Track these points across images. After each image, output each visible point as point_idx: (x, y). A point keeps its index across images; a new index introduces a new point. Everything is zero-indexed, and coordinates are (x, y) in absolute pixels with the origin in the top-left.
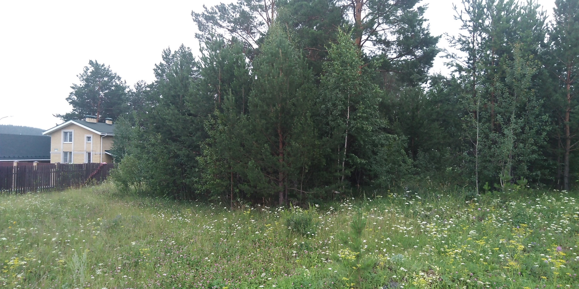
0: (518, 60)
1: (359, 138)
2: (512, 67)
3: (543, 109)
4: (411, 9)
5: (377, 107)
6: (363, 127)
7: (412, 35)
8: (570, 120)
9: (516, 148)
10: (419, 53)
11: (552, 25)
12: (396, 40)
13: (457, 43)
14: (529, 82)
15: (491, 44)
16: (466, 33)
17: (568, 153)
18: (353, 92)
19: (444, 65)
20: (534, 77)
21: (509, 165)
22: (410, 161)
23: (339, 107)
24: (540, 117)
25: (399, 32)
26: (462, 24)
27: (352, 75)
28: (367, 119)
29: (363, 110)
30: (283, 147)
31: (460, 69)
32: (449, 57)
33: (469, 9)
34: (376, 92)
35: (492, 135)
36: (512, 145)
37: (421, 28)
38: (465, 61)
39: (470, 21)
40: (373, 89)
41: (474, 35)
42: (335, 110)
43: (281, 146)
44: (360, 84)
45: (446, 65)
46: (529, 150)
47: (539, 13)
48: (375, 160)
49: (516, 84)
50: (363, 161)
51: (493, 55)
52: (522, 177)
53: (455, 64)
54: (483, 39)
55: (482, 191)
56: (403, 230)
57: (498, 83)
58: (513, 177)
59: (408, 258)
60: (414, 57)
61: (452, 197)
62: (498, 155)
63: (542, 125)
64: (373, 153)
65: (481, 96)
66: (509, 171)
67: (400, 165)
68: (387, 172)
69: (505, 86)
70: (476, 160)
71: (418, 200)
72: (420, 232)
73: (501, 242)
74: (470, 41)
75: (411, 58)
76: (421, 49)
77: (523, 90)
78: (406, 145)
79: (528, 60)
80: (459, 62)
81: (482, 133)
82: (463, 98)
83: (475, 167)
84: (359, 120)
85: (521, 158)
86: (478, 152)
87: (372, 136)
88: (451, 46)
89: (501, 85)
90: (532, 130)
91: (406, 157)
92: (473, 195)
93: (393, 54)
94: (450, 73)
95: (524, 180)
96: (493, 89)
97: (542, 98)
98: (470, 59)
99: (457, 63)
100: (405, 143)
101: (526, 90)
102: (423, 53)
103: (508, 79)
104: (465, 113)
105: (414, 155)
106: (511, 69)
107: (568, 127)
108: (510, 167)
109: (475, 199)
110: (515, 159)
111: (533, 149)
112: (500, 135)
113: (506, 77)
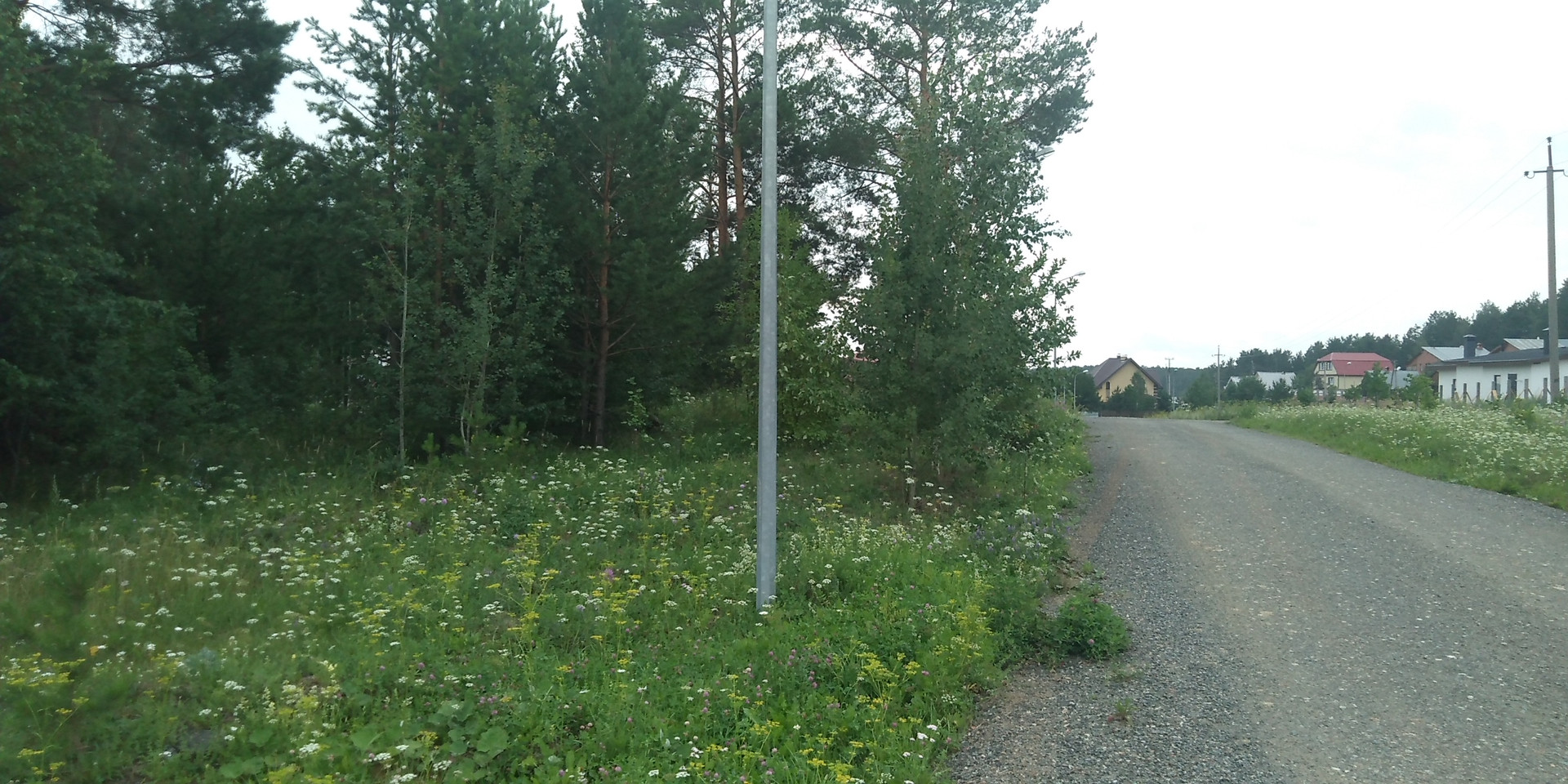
0: (504, 128)
1: (26, 308)
2: (490, 142)
3: (556, 255)
5: (95, 209)
6: (40, 272)
8: (609, 285)
9: (496, 346)
10: (226, 62)
11: (575, 54)
12: (150, 7)
13: (345, 56)
14: (528, 185)
15: (438, 76)
16: (369, 31)
17: (603, 361)
19: (310, 110)
20: (539, 174)
21: (483, 386)
22: (205, 381)
24: (550, 273)
28: (54, 244)
29: (40, 215)
31: (353, 127)
32: (323, 89)
34: (88, 160)
35: (440, 312)
36: (488, 338)
38: (367, 108)
40: (77, 150)
41: (391, 40)
44: (26, 130)
45: (315, 112)
46: (524, 352)
47: (545, 21)
48: (85, 378)
49: (499, 185)
50: (41, 382)
51: (441, 105)
52: (513, 418)
53: (340, 112)
54: (415, 56)
55: (418, 456)
56: (207, 581)
57: (457, 177)
58: (491, 418)
59: (240, 654)
60: (210, 72)
61: (341, 476)
62: (455, 364)
63: (554, 294)
64: (78, 358)
65: (415, 207)
66: (480, 403)
67: (174, 395)
68: (129, 414)
69: (474, 187)
70: (401, 377)
71: (241, 493)
72: (257, 582)
73: (479, 575)
74: (383, 55)
75: (200, 74)
76: (234, 51)
77: (514, 204)
78: (191, 334)
79: (525, 130)
80: (351, 109)
81: (416, 306)
82: (366, 207)
83: (398, 395)
84: (23, 247)
85: (509, 371)
86: (407, 354)
87: (74, 303)
88: (329, 61)
89: (463, 184)
90: (533, 304)
91: (193, 371)
92: (394, 468)
93: (139, 53)
94: (325, 134)
95: (517, 425)
96: (445, 192)
97: (556, 227)
98: (380, 105)
99: (345, 110)
100: (188, 328)
101: (520, 204)
102: (242, 64)
103: (480, 171)
104: (373, 250)
105: (216, 362)
106: (488, 146)
107: (605, 300)
108: (482, 393)
109: (407, 477)
110: (494, 374)
111: (534, 349)
112: (460, 311)
113: (475, 166)
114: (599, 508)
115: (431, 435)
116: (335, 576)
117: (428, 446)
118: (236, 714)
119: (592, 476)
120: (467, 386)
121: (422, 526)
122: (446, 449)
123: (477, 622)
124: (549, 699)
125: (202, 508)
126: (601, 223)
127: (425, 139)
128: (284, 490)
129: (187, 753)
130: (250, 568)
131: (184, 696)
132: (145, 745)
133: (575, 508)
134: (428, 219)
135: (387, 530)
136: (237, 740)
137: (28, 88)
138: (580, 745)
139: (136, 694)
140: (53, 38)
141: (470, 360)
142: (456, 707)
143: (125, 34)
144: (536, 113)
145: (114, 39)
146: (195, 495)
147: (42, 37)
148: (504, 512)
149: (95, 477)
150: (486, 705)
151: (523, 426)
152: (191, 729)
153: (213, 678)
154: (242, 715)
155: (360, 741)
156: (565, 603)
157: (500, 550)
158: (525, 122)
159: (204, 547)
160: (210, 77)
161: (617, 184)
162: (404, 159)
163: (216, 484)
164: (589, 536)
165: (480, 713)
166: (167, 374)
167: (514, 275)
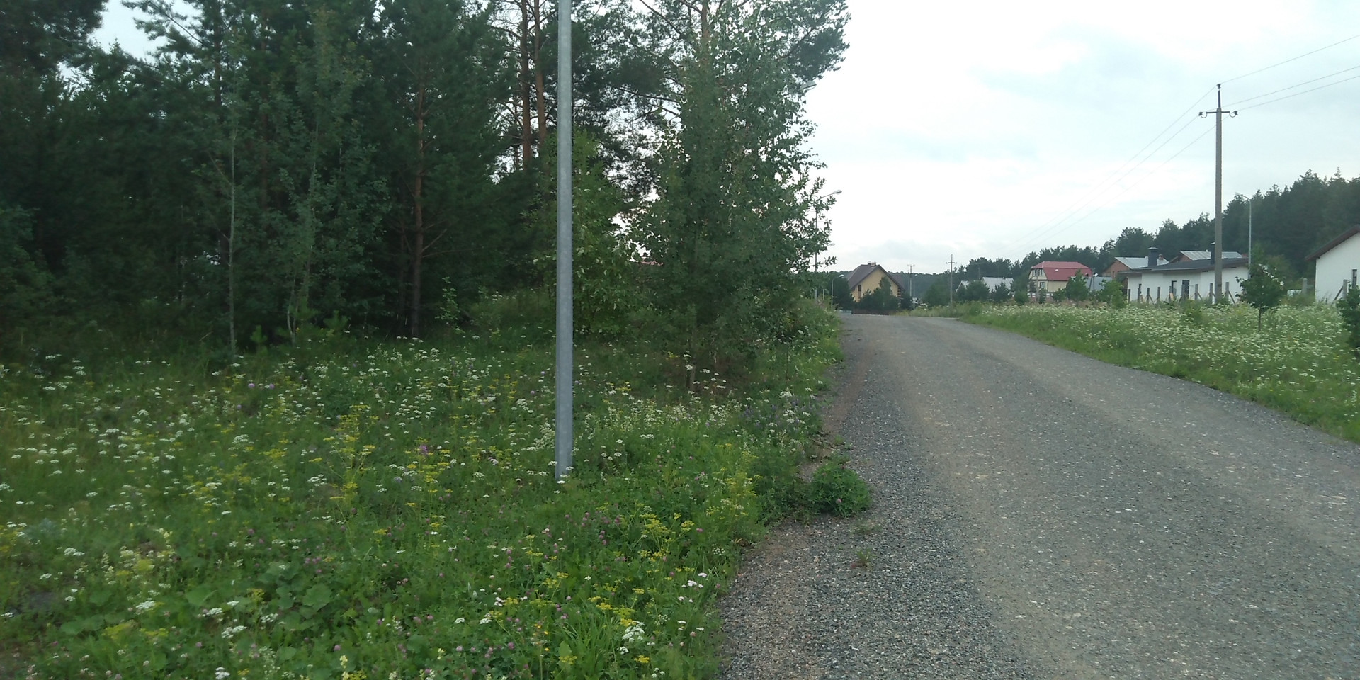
0: (324, 49)
2: (310, 62)
3: (374, 167)
8: (423, 194)
9: (319, 248)
14: (347, 102)
17: (418, 263)
19: (138, 27)
20: (358, 93)
21: (307, 284)
22: (42, 278)
24: (368, 182)
31: (180, 45)
32: (150, 8)
35: (266, 216)
36: (312, 241)
38: (193, 27)
45: (143, 30)
46: (347, 254)
49: (320, 102)
51: (264, 27)
52: (336, 312)
53: (168, 30)
55: (247, 346)
56: (47, 459)
57: (280, 94)
58: (315, 312)
59: (80, 524)
61: (175, 364)
62: (282, 263)
63: (373, 201)
65: (240, 120)
66: (305, 299)
67: (12, 290)
69: (296, 102)
70: (231, 275)
71: (79, 379)
72: (95, 459)
73: (304, 452)
77: (334, 120)
78: (27, 233)
79: (343, 53)
80: (178, 28)
81: (243, 211)
82: (194, 119)
83: (228, 291)
85: (332, 270)
86: (235, 254)
89: (286, 100)
90: (352, 211)
91: (30, 268)
92: (225, 356)
94: (154, 50)
95: (340, 318)
96: (268, 107)
97: (374, 142)
98: (206, 25)
99: (172, 29)
100: (24, 228)
101: (340, 120)
103: (302, 89)
104: (202, 159)
105: (54, 261)
106: (309, 65)
107: (419, 208)
108: (307, 290)
109: (237, 365)
110: (318, 273)
111: (356, 252)
112: (285, 216)
113: (297, 84)
114: (414, 391)
115: (259, 328)
116: (170, 454)
117: (257, 337)
118: (76, 577)
119: (408, 364)
120: (292, 284)
121: (252, 408)
122: (273, 340)
123: (302, 492)
124: (368, 559)
125: (42, 393)
126: (415, 138)
127: (250, 58)
128: (121, 377)
129: (29, 613)
130: (88, 446)
131: (25, 563)
133: (393, 393)
134: (252, 132)
135: (219, 413)
136: (77, 601)
138: (397, 598)
141: (295, 260)
142: (283, 567)
144: (354, 37)
146: (35, 382)
148: (328, 396)
150: (310, 566)
151: (345, 319)
152: (32, 592)
153: (54, 546)
154: (82, 578)
155: (194, 598)
156: (384, 475)
157: (324, 429)
158: (344, 44)
159: (42, 429)
161: (429, 104)
162: (229, 75)
163: (55, 372)
164: (406, 417)
165: (306, 572)
167: (335, 184)
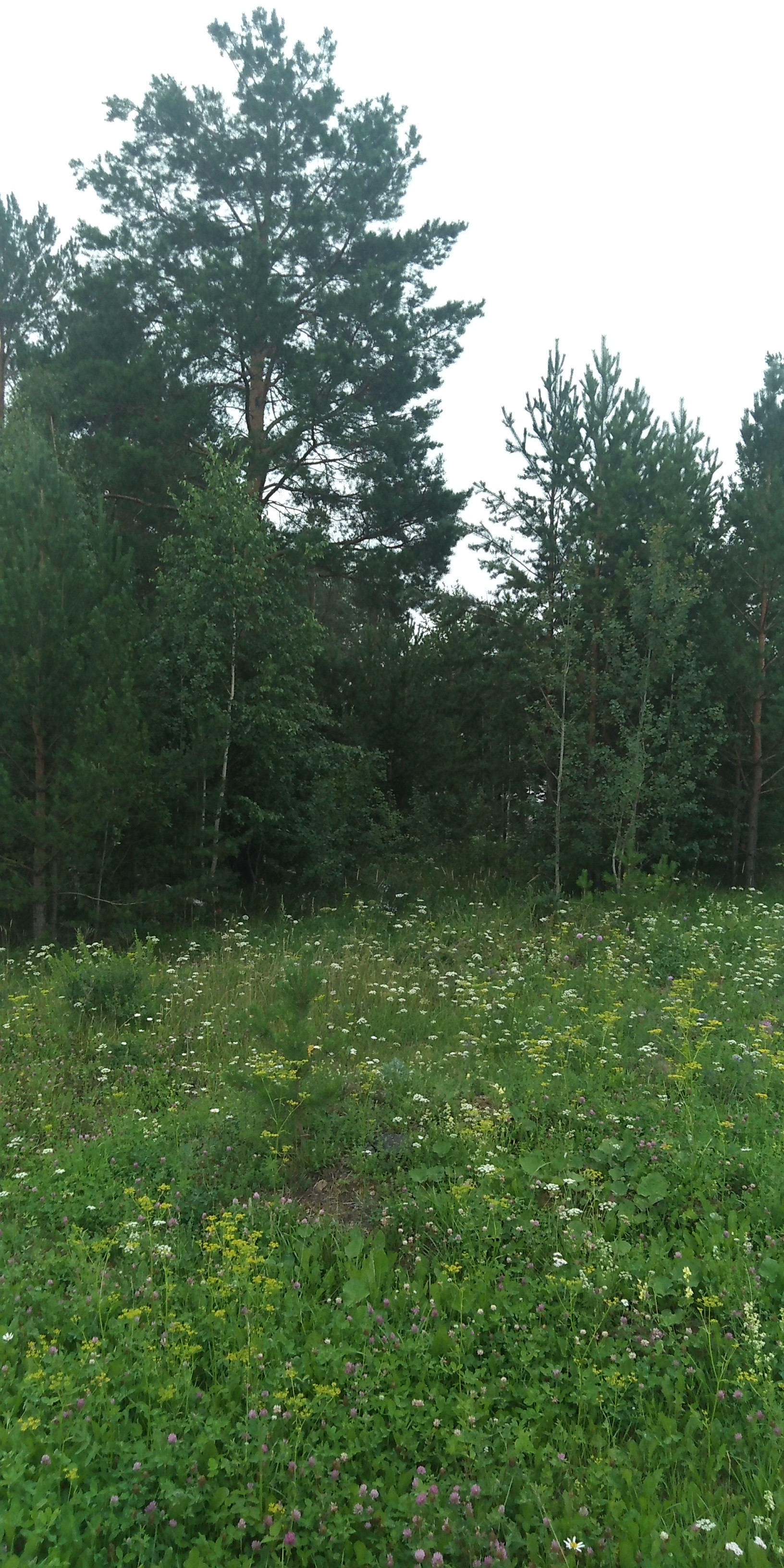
0: (660, 567)
1: (263, 755)
2: (646, 583)
3: (709, 691)
4: (397, 414)
5: (312, 670)
6: (274, 725)
7: (397, 484)
8: (764, 720)
9: (648, 786)
10: (413, 531)
11: (733, 485)
12: (355, 492)
13: (512, 514)
14: (682, 623)
15: (596, 523)
16: (534, 489)
17: (756, 800)
18: (249, 626)
19: (482, 568)
20: (693, 611)
21: (634, 826)
22: (393, 816)
23: (210, 666)
24: (702, 710)
25: (364, 471)
26: (526, 464)
27: (244, 579)
28: (284, 701)
29: (275, 677)
30: (45, 773)
31: (518, 580)
32: (492, 548)
33: (544, 427)
34: (308, 629)
35: (594, 752)
36: (642, 778)
37: (420, 465)
38: (531, 561)
39: (545, 459)
40: (300, 620)
41: (553, 495)
42: (197, 672)
43: (39, 770)
44: (267, 607)
45: (486, 569)
46: (677, 792)
47: (700, 456)
48: (303, 813)
49: (653, 625)
50: (272, 816)
51: (598, 552)
52: (665, 857)
53: (508, 567)
54: (575, 507)
55: (572, 890)
56: (397, 998)
57: (613, 621)
58: (643, 856)
59: (424, 1067)
60: (400, 542)
61: (504, 906)
62: (609, 802)
63: (707, 731)
64: (298, 795)
65: (573, 652)
66: (632, 841)
67: (368, 828)
68: (334, 844)
69: (628, 629)
70: (557, 815)
71: (422, 918)
72: (435, 999)
73: (633, 1015)
74: (546, 510)
75: (392, 545)
76: (419, 522)
77: (667, 643)
78: (382, 775)
79: (681, 567)
80: (517, 564)
81: (573, 747)
82: (528, 655)
83: (554, 832)
84: (263, 705)
85: (662, 810)
86: (562, 793)
87: (297, 750)
88: (496, 521)
89: (618, 627)
90: (684, 743)
91: (384, 807)
92: (551, 901)
93: (346, 532)
94: (494, 589)
95: (669, 863)
96: (601, 636)
97: (710, 664)
98: (542, 557)
99: (512, 566)
100: (380, 770)
101: (674, 643)
102: (425, 533)
103: (635, 613)
104: (534, 695)
105: (402, 802)
106: (644, 587)
107: (759, 736)
108: (634, 831)
109: (563, 911)
110: (646, 812)
111: (688, 789)
112: (613, 751)
113: (631, 608)
114: (754, 954)
115: (585, 871)
116: (502, 1002)
117: (582, 881)
118: (422, 1124)
119: (745, 919)
120: (619, 824)
121: (578, 959)
122: (600, 885)
123: (633, 1062)
124: (710, 1151)
125: (391, 929)
126: (756, 656)
127: (583, 586)
128: (456, 916)
129: (383, 1153)
130: (430, 986)
131: (378, 1100)
132: (349, 1142)
133: (728, 952)
134: (584, 663)
135: (546, 961)
136: (423, 1148)
137: (268, 572)
138: (743, 1206)
139: (345, 1093)
140: (285, 527)
141: (623, 799)
142: (617, 1146)
143: (336, 517)
144: (691, 550)
145: (326, 520)
146: (386, 918)
147: (277, 528)
148: (656, 951)
149: (311, 896)
150: (646, 1148)
151: (674, 865)
152: (385, 1131)
153: (405, 1088)
154: (426, 1125)
155: (528, 1166)
156: (720, 1051)
157: (652, 989)
158: (681, 560)
159: (392, 966)
160: (399, 546)
161: (774, 614)
162: (563, 605)
163: (402, 909)
164: (744, 983)
165: (639, 1156)
166: (363, 810)
167: (667, 715)
